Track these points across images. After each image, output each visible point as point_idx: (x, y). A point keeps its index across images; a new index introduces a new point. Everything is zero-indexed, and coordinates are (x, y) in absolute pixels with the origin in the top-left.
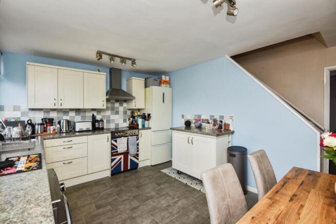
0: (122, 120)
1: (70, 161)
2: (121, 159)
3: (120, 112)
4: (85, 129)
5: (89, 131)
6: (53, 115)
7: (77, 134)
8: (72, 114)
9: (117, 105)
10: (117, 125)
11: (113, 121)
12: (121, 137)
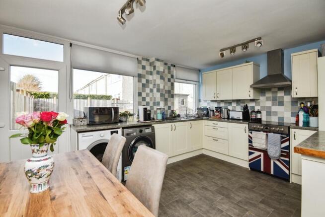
0: (290, 114)
1: (217, 139)
2: (260, 156)
3: (285, 103)
4: (235, 118)
5: (240, 120)
6: (222, 105)
7: (230, 120)
8: (234, 104)
9: (280, 94)
10: (281, 119)
11: (276, 113)
12: (260, 131)
